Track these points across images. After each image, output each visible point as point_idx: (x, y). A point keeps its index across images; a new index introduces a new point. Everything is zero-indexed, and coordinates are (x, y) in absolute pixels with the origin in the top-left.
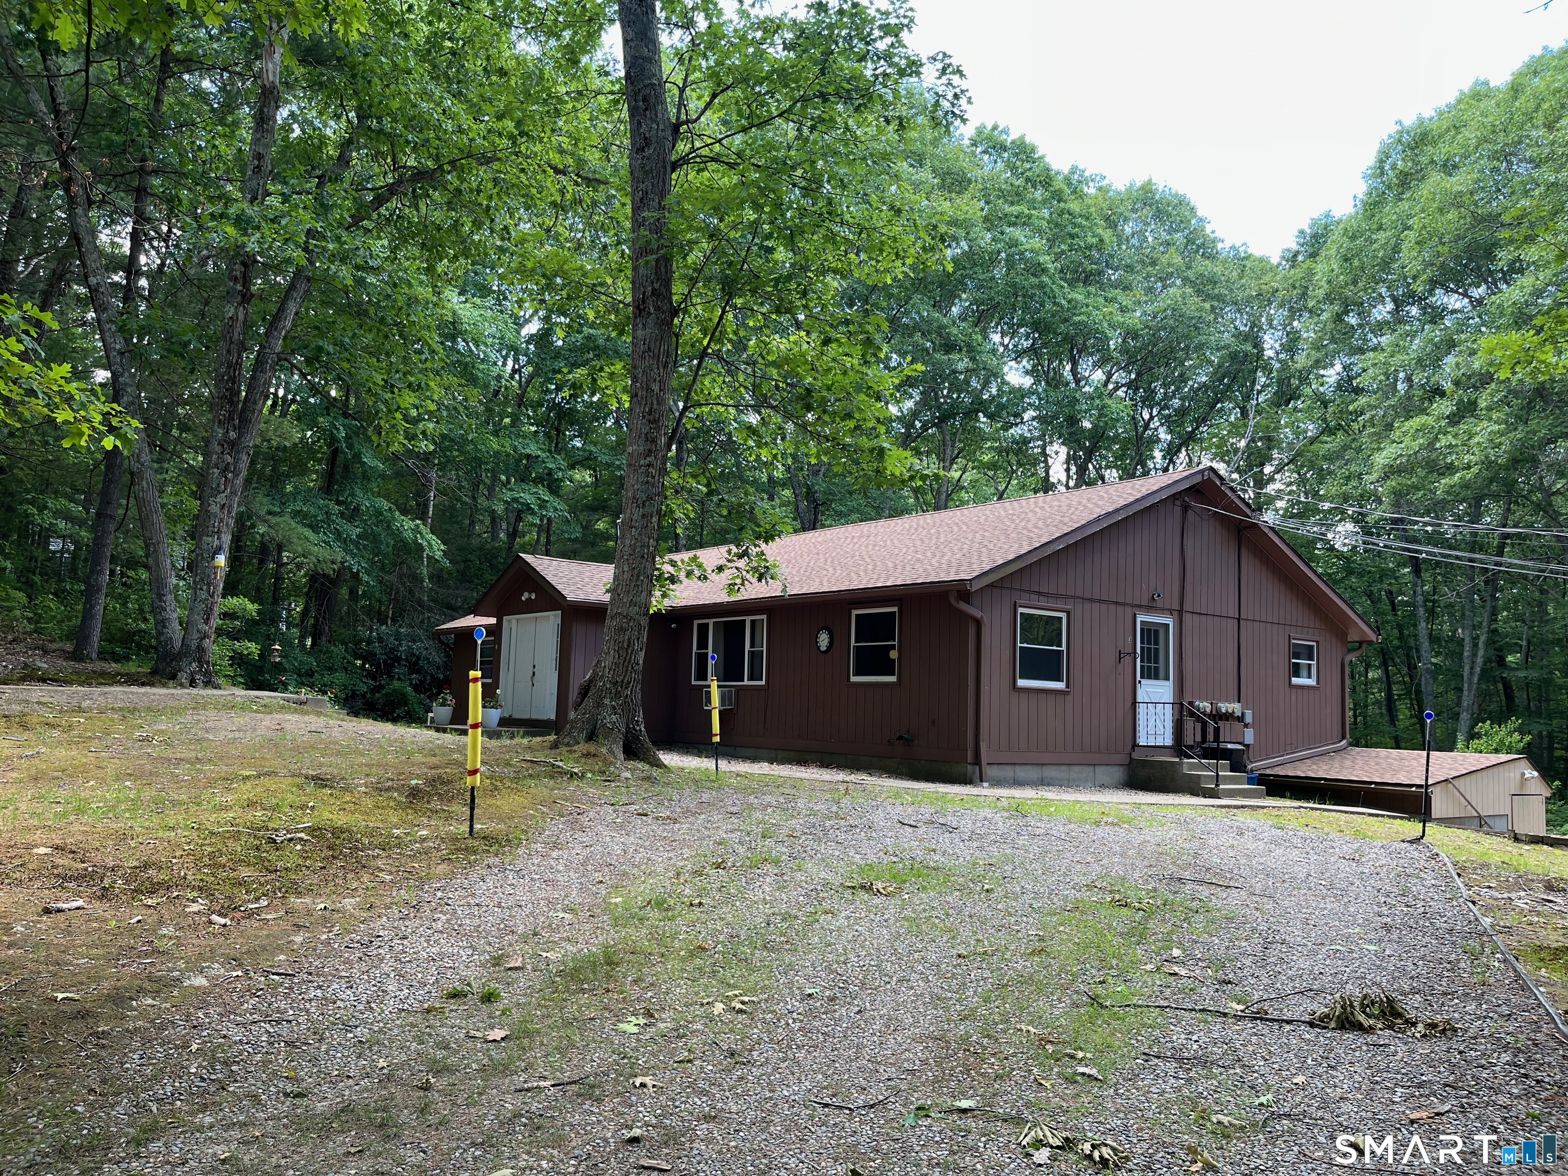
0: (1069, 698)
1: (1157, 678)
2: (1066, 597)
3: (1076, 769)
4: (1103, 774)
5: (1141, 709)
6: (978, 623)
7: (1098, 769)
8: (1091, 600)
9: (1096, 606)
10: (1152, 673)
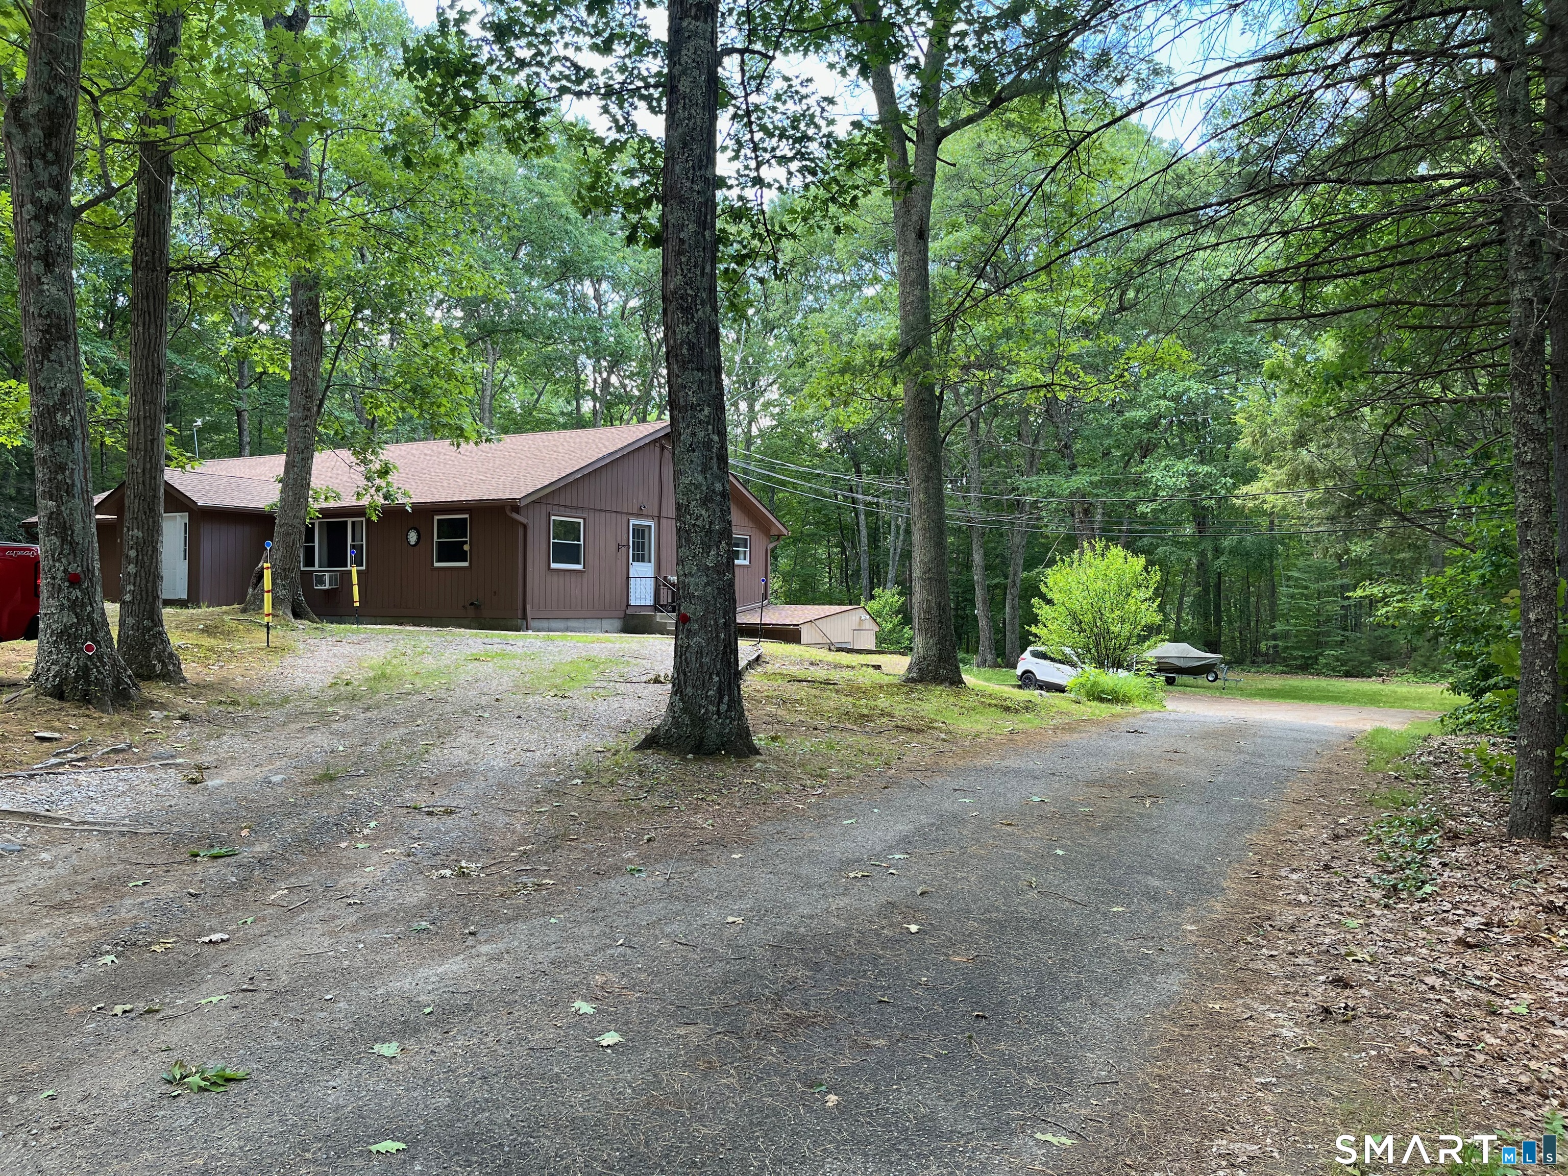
0: (585, 575)
1: (643, 561)
2: (583, 508)
3: (589, 621)
4: (606, 623)
5: (632, 581)
6: (525, 527)
7: (604, 621)
8: (600, 510)
9: (603, 514)
10: (639, 558)
